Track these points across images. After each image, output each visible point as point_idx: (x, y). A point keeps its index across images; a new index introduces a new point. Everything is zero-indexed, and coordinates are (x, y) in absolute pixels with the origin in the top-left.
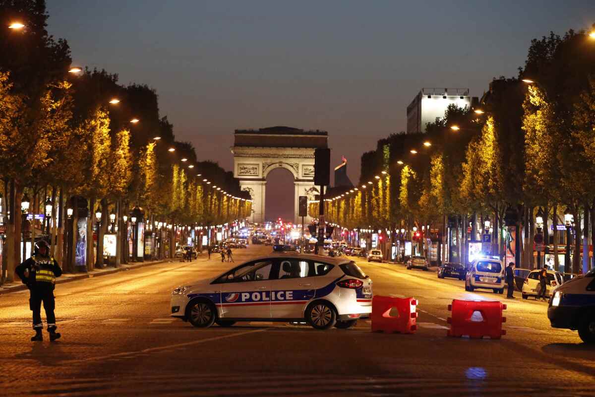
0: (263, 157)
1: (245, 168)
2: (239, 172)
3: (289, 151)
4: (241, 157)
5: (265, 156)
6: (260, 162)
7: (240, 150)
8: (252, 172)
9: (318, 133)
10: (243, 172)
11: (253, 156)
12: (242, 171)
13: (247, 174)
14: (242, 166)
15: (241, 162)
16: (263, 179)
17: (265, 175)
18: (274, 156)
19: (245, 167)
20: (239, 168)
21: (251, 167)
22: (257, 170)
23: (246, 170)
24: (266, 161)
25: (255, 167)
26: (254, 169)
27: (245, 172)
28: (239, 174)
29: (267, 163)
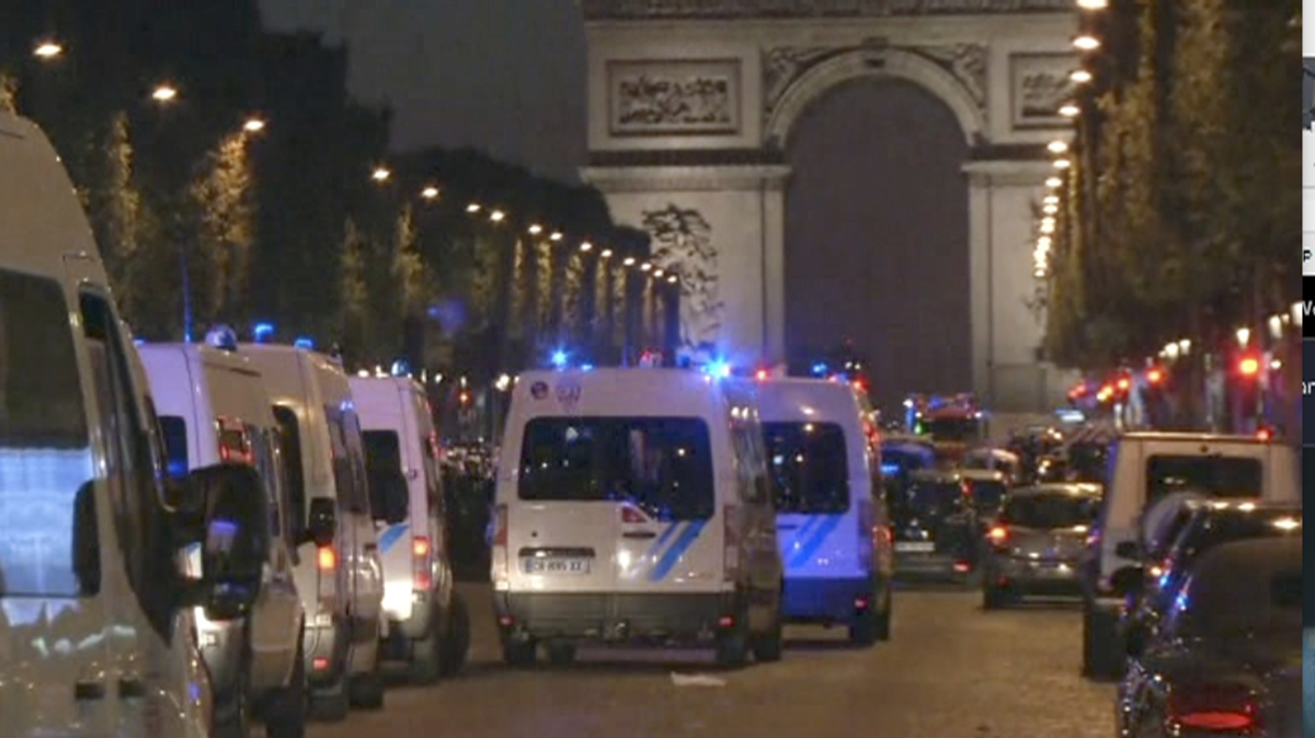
0: (764, 13)
1: (652, 90)
2: (618, 112)
4: (633, 16)
6: (749, 46)
8: (697, 106)
10: (641, 114)
12: (637, 105)
13: (663, 126)
14: (631, 78)
16: (767, 153)
17: (781, 128)
19: (653, 79)
20: (616, 88)
21: (691, 77)
22: (725, 100)
23: (660, 96)
24: (782, 43)
25: (716, 78)
26: (712, 93)
27: (657, 109)
28: (617, 126)
29: (789, 48)
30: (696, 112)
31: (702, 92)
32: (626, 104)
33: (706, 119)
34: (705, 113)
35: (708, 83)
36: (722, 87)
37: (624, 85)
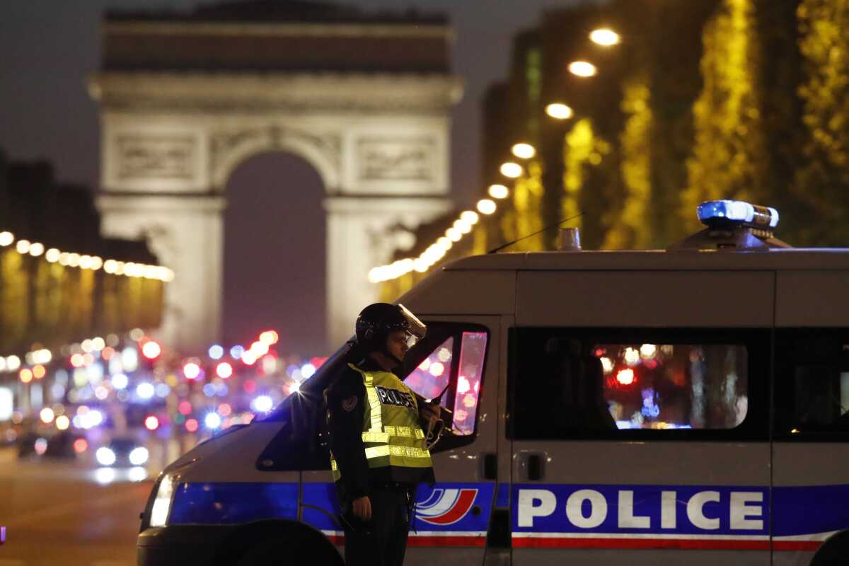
1: (142, 153)
2: (122, 165)
3: (305, 88)
6: (199, 130)
7: (123, 85)
8: (170, 164)
9: (412, 17)
12: (133, 162)
13: (149, 175)
14: (132, 146)
15: (130, 130)
16: (211, 193)
17: (220, 176)
18: (253, 107)
19: (143, 147)
20: (121, 150)
21: (167, 145)
22: (187, 160)
23: (148, 157)
26: (179, 156)
27: (145, 164)
30: (169, 167)
31: (174, 155)
32: (127, 161)
33: (175, 172)
34: (175, 168)
36: (185, 152)
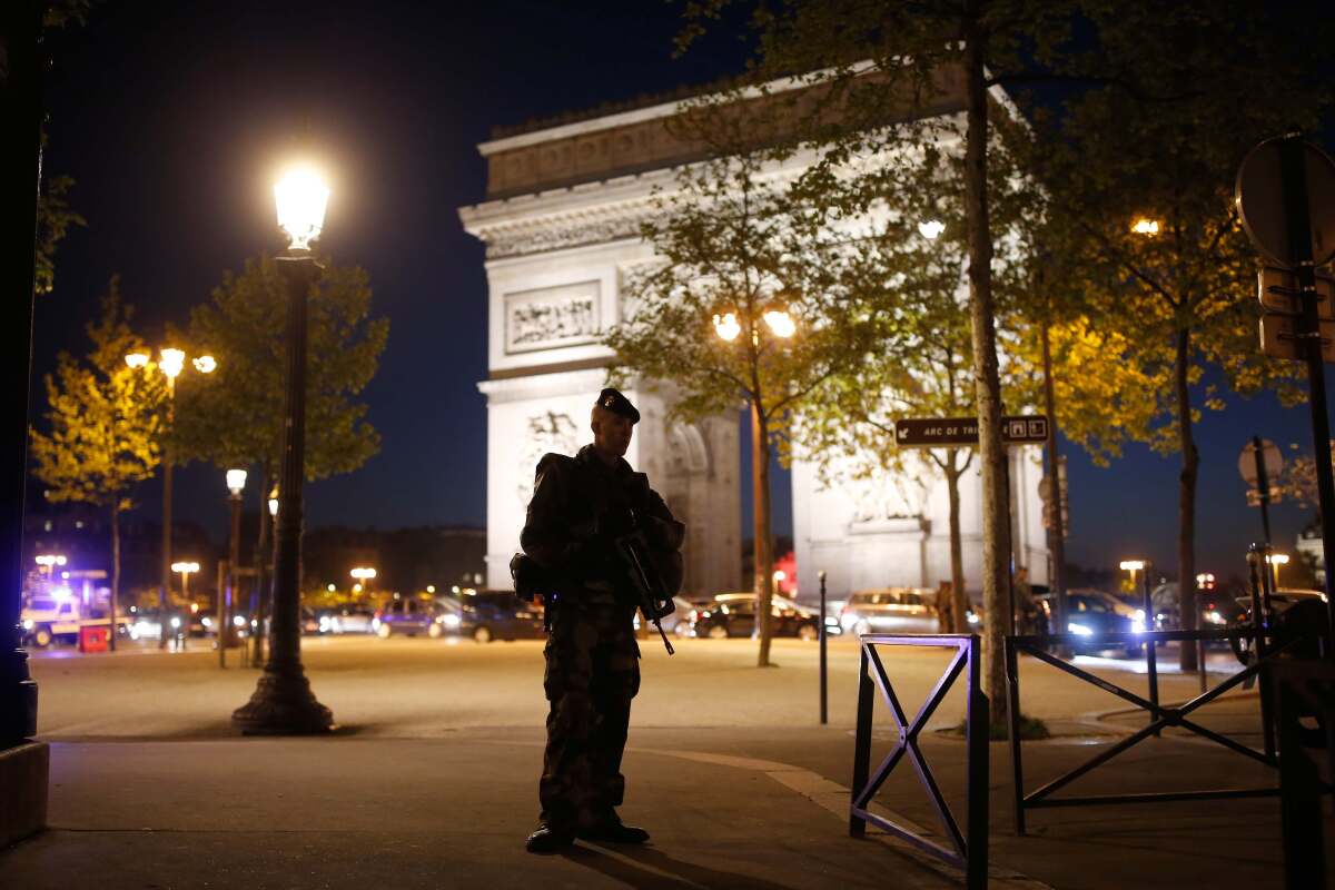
0: (617, 238)
1: (536, 314)
2: (512, 335)
4: (519, 254)
5: (624, 229)
8: (569, 325)
10: (529, 335)
11: (575, 240)
12: (527, 328)
13: (544, 343)
14: (523, 307)
15: (516, 286)
19: (540, 305)
20: (511, 313)
21: (565, 300)
22: (590, 316)
23: (543, 318)
24: (634, 262)
25: (584, 299)
26: (582, 311)
27: (540, 330)
28: (512, 348)
29: (640, 265)
30: (570, 329)
31: (574, 311)
32: (519, 328)
33: (576, 334)
34: (575, 330)
35: (580, 304)
36: (588, 306)
37: (518, 313)
